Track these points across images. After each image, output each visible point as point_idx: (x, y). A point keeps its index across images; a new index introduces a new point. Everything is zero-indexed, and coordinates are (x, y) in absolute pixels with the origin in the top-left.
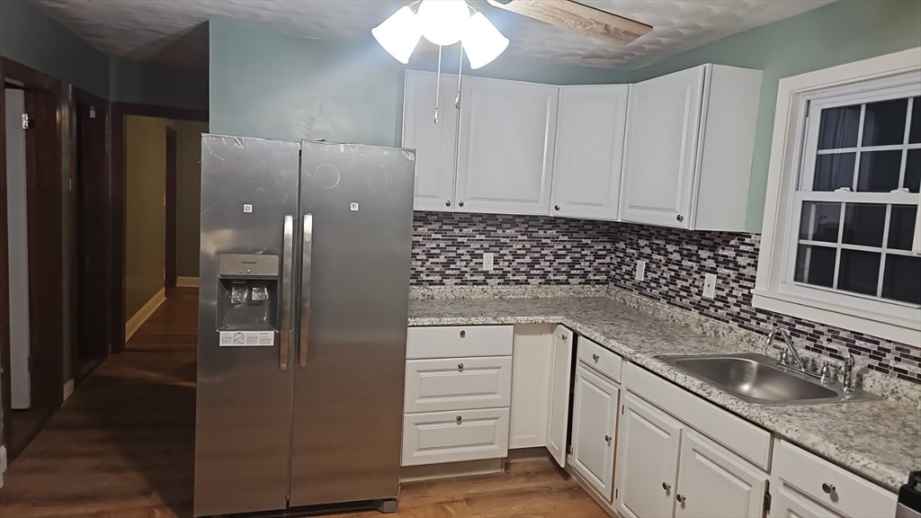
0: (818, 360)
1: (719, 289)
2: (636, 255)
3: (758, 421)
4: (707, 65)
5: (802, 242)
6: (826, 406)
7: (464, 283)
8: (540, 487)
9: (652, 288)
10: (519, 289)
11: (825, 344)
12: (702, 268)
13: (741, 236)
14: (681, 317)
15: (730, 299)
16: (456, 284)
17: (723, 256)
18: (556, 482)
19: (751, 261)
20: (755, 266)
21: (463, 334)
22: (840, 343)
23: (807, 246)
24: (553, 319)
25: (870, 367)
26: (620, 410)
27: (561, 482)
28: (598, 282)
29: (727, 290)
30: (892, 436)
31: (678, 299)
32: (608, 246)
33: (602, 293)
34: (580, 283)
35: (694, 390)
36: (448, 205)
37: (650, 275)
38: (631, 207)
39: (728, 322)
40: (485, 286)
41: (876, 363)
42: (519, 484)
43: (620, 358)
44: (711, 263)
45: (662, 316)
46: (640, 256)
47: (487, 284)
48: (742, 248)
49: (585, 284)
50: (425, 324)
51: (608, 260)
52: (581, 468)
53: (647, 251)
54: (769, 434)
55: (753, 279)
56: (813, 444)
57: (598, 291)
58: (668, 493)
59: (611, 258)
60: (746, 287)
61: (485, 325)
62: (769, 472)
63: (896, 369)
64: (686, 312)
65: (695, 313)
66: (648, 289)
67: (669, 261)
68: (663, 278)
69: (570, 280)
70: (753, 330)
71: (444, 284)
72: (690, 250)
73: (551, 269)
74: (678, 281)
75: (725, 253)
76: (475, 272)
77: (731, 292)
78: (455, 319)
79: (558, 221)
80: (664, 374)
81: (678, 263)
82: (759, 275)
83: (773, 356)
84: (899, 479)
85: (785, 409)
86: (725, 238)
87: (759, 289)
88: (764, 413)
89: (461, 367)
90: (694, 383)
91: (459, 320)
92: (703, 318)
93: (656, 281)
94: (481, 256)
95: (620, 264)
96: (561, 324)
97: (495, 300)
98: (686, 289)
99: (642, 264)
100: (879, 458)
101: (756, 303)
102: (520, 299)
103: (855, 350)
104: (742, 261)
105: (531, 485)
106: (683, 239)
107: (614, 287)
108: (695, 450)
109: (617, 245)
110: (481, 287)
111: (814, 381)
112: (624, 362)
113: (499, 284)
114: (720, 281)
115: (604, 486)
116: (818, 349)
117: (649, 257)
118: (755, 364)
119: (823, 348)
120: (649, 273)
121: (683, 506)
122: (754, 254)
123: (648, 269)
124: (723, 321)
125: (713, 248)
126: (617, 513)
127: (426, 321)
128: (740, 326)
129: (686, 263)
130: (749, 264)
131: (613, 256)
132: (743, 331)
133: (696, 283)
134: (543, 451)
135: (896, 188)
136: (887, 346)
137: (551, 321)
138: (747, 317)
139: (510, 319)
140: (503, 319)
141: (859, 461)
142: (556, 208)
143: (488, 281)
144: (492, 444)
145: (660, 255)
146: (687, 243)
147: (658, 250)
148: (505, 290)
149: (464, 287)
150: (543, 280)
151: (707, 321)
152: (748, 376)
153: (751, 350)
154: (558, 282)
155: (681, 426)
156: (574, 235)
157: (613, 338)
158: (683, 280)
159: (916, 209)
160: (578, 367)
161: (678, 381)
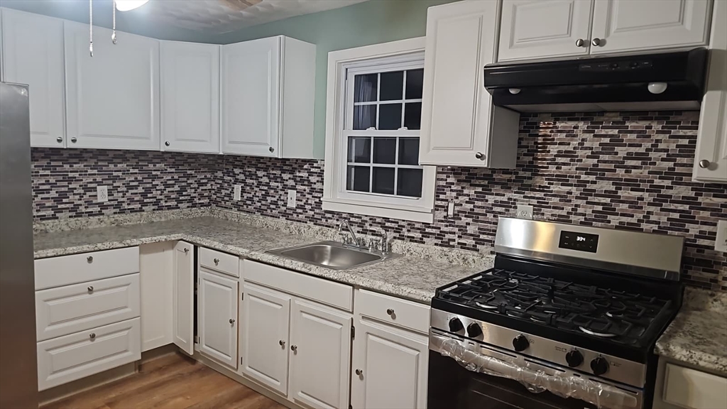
0: (365, 239)
1: (298, 200)
2: (233, 181)
3: (344, 280)
4: (281, 36)
5: (349, 164)
6: (376, 264)
7: (79, 215)
8: (174, 376)
9: (248, 205)
10: (136, 216)
11: (369, 228)
12: (285, 187)
13: (311, 162)
14: (273, 224)
15: (307, 207)
16: (70, 217)
17: (299, 177)
18: (186, 368)
19: (319, 179)
20: (322, 182)
21: (90, 260)
22: (377, 226)
23: (352, 166)
24: (173, 237)
25: (395, 238)
26: (241, 296)
27: (191, 367)
28: (202, 205)
29: (304, 201)
30: (416, 274)
31: (269, 211)
32: (209, 176)
33: (207, 214)
34: (188, 207)
35: (299, 269)
36: (59, 141)
37: (246, 195)
38: (230, 142)
39: (306, 222)
40: (101, 217)
41: (397, 235)
42: (155, 379)
43: (238, 258)
44: (291, 183)
45: (258, 224)
46: (236, 181)
47: (103, 214)
48: (313, 170)
49: (192, 207)
50: (49, 255)
51: (209, 186)
52: (209, 351)
53: (242, 177)
54: (351, 287)
55: (321, 191)
56: (379, 287)
57: (203, 212)
58: (283, 348)
59: (212, 185)
60: (316, 197)
61: (113, 249)
62: (352, 313)
63: (408, 237)
64: (276, 220)
65: (283, 220)
66: (245, 207)
67: (260, 184)
68: (256, 197)
69: (179, 205)
70: (323, 225)
71: (57, 218)
72: (275, 174)
73: (162, 197)
74: (268, 198)
75: (301, 175)
76: (89, 203)
77: (307, 201)
78: (81, 247)
79: (165, 156)
80: (275, 263)
81: (267, 184)
82: (325, 188)
83: (338, 241)
84: (428, 295)
85: (357, 270)
86: (300, 163)
87: (325, 197)
88: (347, 275)
89: (90, 290)
90: (298, 265)
91: (85, 248)
92: (289, 222)
93: (250, 199)
94: (95, 189)
95: (219, 190)
96: (182, 240)
97: (113, 228)
98: (275, 203)
99: (238, 188)
100: (415, 287)
101: (325, 207)
102: (136, 225)
103: (387, 229)
104: (313, 179)
105: (166, 376)
106: (269, 166)
107: (217, 208)
108: (302, 312)
109: (216, 174)
110: (97, 217)
111: (366, 251)
112: (241, 260)
113: (115, 213)
114: (299, 195)
115: (230, 359)
116: (365, 232)
117: (243, 181)
118: (329, 247)
119: (367, 230)
120: (244, 194)
121: (295, 353)
122: (321, 174)
123: (243, 191)
124: (303, 222)
125: (292, 172)
126: (242, 375)
127: (50, 252)
128: (315, 224)
129: (273, 184)
130: (318, 181)
131: (213, 183)
132: (317, 227)
133: (282, 198)
134: (172, 347)
135: (401, 127)
136: (403, 223)
137: (173, 239)
138: (321, 217)
139: (135, 242)
140: (128, 241)
141: (405, 291)
142: (167, 144)
143: (103, 211)
144: (126, 351)
145: (253, 179)
146: (273, 169)
147: (251, 176)
148: (121, 219)
149: (79, 218)
150: (156, 207)
151: (292, 224)
152: (326, 256)
153: (324, 239)
154: (169, 208)
155: (289, 297)
156: (180, 168)
157: (229, 244)
158: (272, 196)
159: (419, 140)
160: (200, 272)
161: (287, 266)
